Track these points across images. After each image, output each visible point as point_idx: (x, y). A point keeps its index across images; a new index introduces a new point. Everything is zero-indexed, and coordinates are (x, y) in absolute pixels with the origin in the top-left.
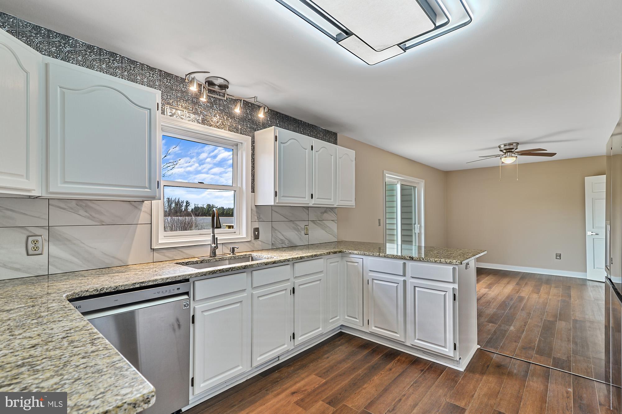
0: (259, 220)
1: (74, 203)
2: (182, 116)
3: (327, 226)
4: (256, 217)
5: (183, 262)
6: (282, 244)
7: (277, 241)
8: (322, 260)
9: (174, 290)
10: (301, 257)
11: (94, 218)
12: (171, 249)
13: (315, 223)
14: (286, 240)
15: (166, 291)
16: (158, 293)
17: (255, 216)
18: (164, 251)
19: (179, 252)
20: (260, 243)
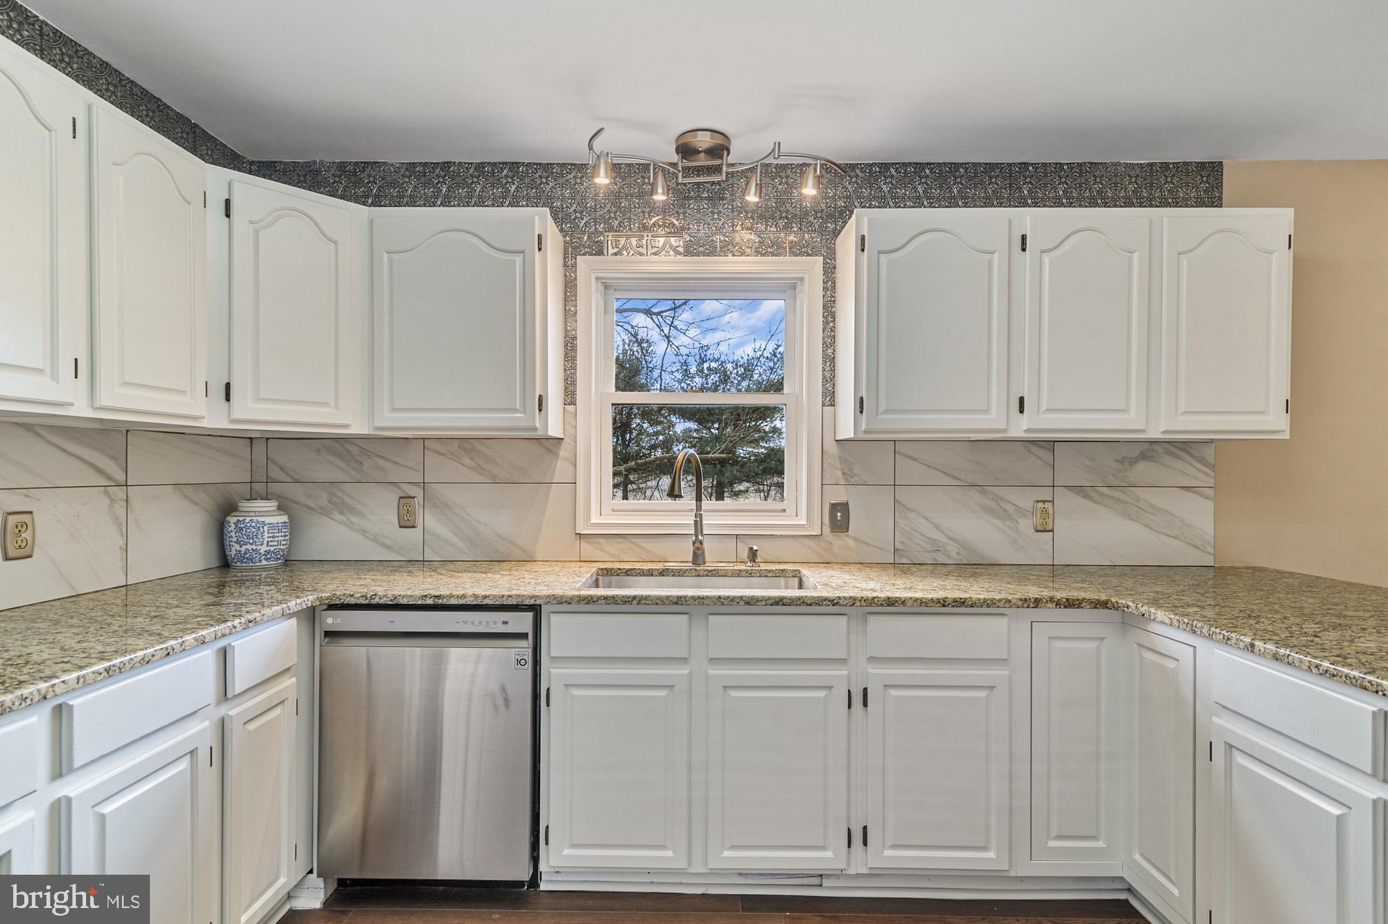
0: (849, 478)
1: (454, 446)
2: (640, 249)
3: (1152, 506)
4: (839, 473)
5: (620, 569)
6: (934, 555)
7: (916, 543)
8: (1003, 621)
9: (495, 623)
10: (889, 598)
11: (483, 469)
12: (614, 538)
13: (1086, 496)
14: (951, 542)
15: (480, 623)
16: (466, 622)
17: (837, 469)
18: (601, 540)
19: (632, 545)
20: (851, 543)
